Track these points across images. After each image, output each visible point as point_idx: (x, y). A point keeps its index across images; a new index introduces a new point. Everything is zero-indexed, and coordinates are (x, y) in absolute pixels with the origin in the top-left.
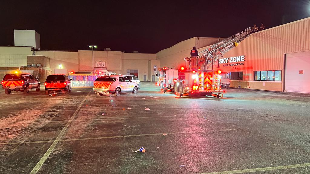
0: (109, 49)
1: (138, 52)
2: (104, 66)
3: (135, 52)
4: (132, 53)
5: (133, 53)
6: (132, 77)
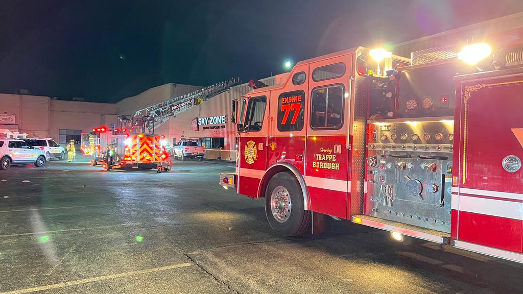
0: (26, 91)
1: (83, 99)
2: (14, 122)
3: (78, 99)
4: (72, 100)
5: (75, 100)
6: (47, 142)
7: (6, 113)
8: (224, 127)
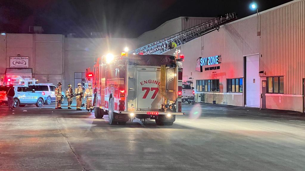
6: (49, 87)
7: (19, 55)
8: (218, 68)
